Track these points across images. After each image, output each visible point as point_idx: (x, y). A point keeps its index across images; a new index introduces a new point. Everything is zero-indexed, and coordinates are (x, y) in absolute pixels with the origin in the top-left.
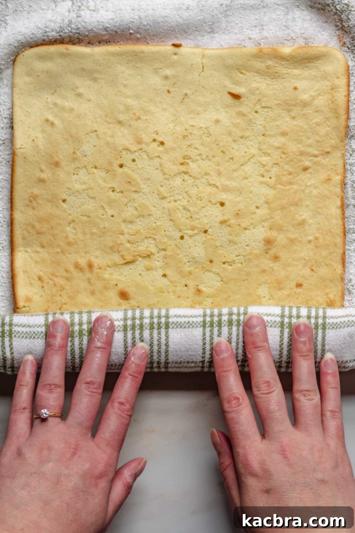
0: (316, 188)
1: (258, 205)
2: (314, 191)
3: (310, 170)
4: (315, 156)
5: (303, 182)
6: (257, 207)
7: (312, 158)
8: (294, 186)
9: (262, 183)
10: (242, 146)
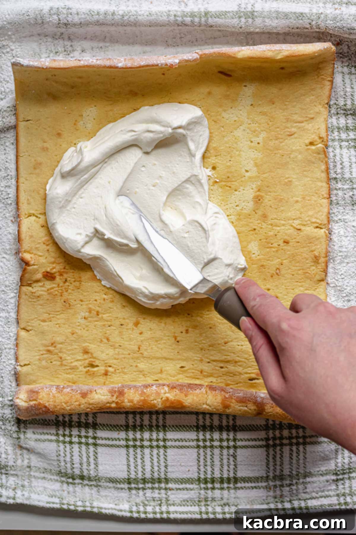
0: (300, 153)
1: (247, 169)
2: (299, 156)
3: (296, 135)
4: (300, 122)
5: (289, 147)
6: (247, 171)
7: (297, 124)
8: (280, 151)
9: (250, 148)
10: (232, 116)
